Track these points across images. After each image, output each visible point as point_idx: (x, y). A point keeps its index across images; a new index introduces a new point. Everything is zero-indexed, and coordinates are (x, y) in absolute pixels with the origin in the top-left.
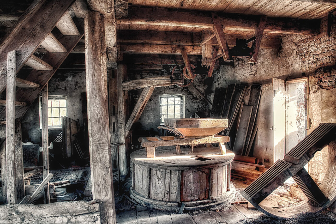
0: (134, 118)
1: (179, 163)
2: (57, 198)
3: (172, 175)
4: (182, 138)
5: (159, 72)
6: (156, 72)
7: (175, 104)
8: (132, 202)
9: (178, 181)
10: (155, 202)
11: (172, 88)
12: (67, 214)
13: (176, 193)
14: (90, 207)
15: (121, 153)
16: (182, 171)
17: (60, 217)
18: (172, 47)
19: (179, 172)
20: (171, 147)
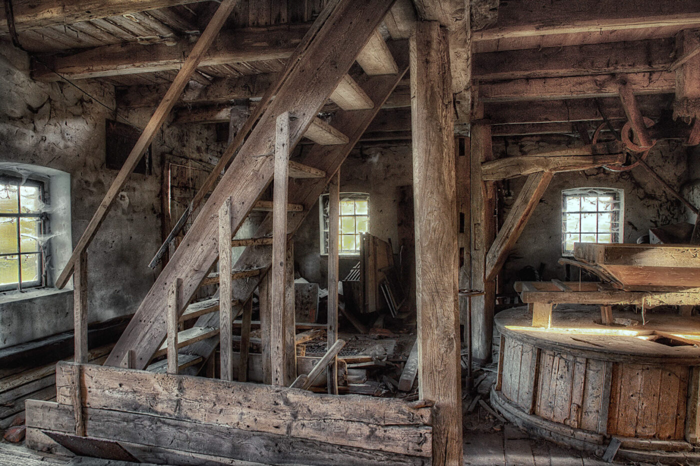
0: (505, 240)
1: (609, 345)
2: (349, 386)
3: (590, 369)
4: (617, 288)
5: (562, 139)
6: (554, 138)
7: (599, 210)
8: (495, 418)
9: (605, 387)
10: (546, 424)
11: (593, 175)
12: (369, 420)
13: (597, 411)
14: (413, 413)
15: (476, 312)
16: (616, 364)
17: (357, 424)
18: (596, 81)
19: (607, 367)
20: (587, 307)
